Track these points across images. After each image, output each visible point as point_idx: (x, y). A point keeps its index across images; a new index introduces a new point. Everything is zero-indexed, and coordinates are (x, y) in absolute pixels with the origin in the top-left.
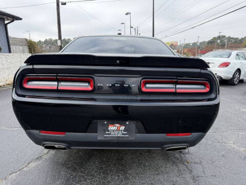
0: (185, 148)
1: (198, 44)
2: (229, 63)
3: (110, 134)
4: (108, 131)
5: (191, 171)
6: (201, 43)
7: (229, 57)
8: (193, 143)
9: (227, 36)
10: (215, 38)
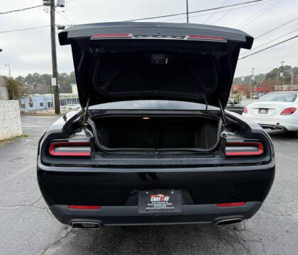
0: (239, 221)
1: (253, 78)
2: (295, 109)
3: (152, 206)
4: (151, 203)
5: (249, 250)
6: (256, 77)
7: (294, 100)
8: (248, 214)
9: (293, 67)
10: (276, 69)
